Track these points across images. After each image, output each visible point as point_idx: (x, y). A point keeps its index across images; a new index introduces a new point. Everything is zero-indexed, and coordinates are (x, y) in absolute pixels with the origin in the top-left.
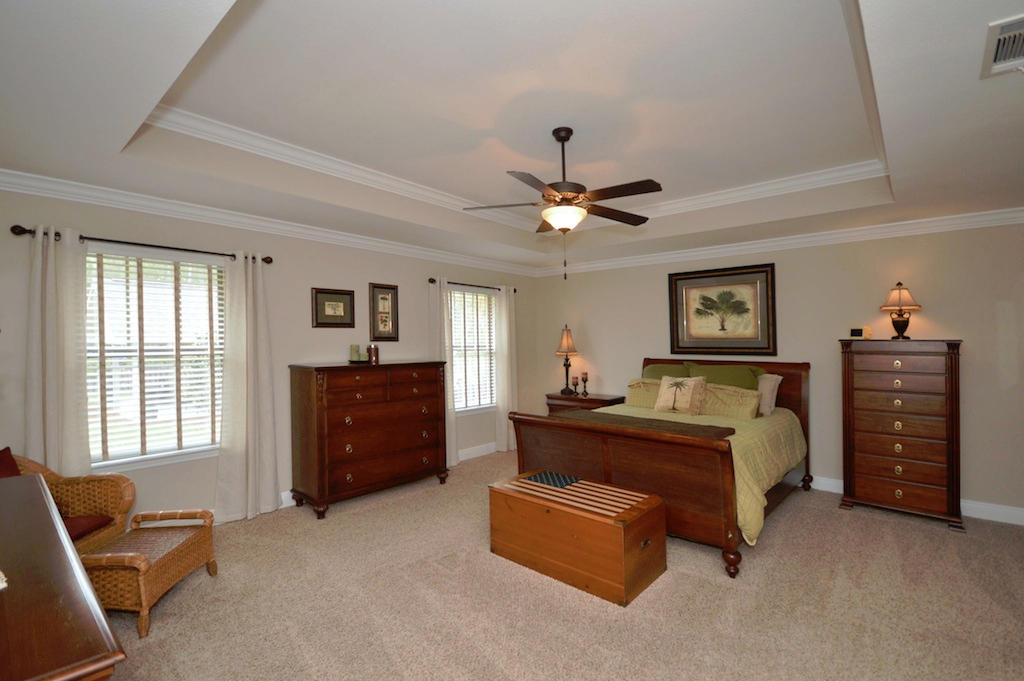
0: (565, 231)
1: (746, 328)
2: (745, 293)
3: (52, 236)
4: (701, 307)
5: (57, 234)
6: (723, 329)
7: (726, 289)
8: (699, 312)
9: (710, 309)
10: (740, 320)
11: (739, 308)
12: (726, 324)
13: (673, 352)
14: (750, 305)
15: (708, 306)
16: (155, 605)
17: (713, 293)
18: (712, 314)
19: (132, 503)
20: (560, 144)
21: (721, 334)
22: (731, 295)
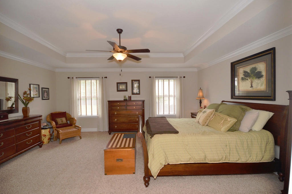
0: (120, 61)
1: (262, 85)
2: (261, 67)
3: (72, 78)
4: (243, 76)
5: (73, 78)
6: (252, 87)
7: (253, 66)
8: (243, 79)
9: (247, 77)
10: (259, 81)
11: (259, 75)
12: (253, 84)
13: (232, 98)
14: (264, 73)
15: (247, 75)
16: (63, 140)
17: (248, 69)
18: (247, 79)
19: (75, 123)
20: (119, 34)
21: (251, 89)
22: (255, 69)
